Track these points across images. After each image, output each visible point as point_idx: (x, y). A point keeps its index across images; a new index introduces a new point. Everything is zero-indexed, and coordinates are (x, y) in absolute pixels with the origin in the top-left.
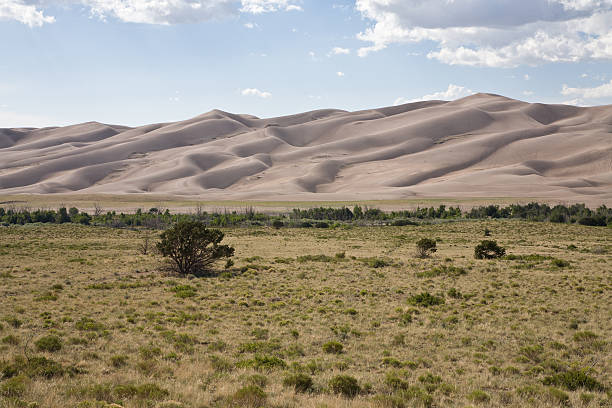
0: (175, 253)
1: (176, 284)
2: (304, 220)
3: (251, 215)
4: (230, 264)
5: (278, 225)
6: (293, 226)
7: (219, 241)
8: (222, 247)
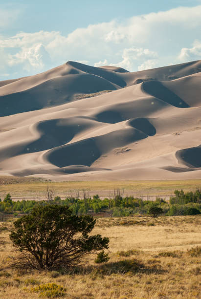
0: (34, 246)
1: (38, 283)
2: (189, 205)
3: (119, 201)
4: (102, 258)
5: (156, 211)
6: (176, 212)
7: (89, 230)
8: (94, 238)
